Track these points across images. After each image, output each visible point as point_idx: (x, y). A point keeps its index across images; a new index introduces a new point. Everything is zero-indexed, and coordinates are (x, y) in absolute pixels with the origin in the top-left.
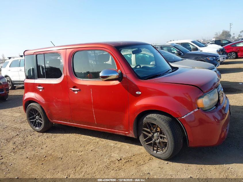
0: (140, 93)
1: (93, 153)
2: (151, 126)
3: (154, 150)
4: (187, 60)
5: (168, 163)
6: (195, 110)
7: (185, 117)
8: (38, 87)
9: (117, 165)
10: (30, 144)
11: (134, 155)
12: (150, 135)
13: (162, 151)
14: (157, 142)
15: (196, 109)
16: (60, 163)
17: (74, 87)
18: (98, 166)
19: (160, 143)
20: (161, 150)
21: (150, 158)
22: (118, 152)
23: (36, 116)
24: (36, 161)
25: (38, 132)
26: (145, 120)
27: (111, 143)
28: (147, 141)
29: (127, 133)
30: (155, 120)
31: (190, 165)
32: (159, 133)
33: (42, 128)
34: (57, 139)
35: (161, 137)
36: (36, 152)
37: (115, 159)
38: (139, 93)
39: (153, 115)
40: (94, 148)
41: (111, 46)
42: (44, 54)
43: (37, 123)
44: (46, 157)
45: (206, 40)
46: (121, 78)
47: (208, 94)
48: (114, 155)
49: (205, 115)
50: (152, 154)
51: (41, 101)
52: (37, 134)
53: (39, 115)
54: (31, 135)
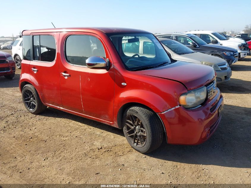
0: (126, 84)
1: (77, 139)
2: (134, 118)
3: (135, 142)
4: (198, 53)
5: (145, 157)
6: (176, 107)
7: (165, 112)
8: (33, 69)
9: (96, 153)
10: (21, 125)
11: (115, 146)
12: (133, 128)
13: (141, 145)
14: (138, 135)
15: (177, 105)
16: (43, 145)
17: (65, 72)
18: (78, 152)
19: (140, 136)
20: (140, 143)
21: (130, 150)
22: (101, 141)
23: (31, 97)
24: (21, 142)
25: (32, 113)
26: (129, 112)
27: (98, 131)
28: (129, 133)
29: (111, 123)
30: (137, 113)
31: (166, 161)
32: (140, 126)
33: (35, 110)
34: (47, 122)
35: (142, 131)
36: (24, 132)
37: (95, 147)
38: (124, 84)
39: (136, 107)
40: (80, 134)
41: (102, 32)
42: (40, 35)
43: (31, 104)
44: (31, 138)
45: (235, 33)
46: (109, 67)
47: (193, 92)
48: (97, 143)
49: (187, 113)
50: (132, 146)
51: (35, 83)
52: (31, 115)
53: (33, 96)
54: (25, 116)
